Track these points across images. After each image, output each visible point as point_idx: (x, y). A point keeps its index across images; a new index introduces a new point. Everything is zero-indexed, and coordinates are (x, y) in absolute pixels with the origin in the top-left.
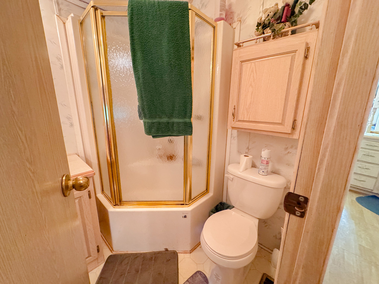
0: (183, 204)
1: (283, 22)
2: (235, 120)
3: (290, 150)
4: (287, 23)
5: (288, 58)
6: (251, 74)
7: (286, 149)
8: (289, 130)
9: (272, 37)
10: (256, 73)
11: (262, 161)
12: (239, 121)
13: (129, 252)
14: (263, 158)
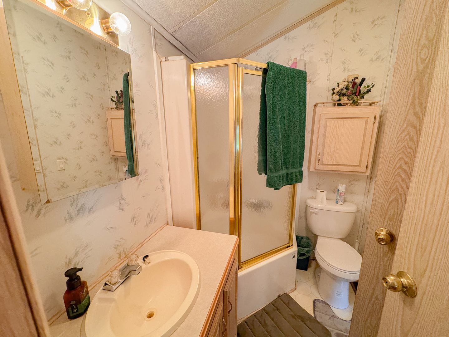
0: (289, 246)
1: (357, 96)
2: (320, 164)
3: (352, 182)
4: (358, 96)
5: (364, 121)
6: (334, 129)
7: (350, 182)
8: (364, 170)
9: (349, 104)
10: (339, 128)
11: (340, 193)
12: (323, 164)
13: (249, 316)
14: (342, 192)
